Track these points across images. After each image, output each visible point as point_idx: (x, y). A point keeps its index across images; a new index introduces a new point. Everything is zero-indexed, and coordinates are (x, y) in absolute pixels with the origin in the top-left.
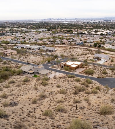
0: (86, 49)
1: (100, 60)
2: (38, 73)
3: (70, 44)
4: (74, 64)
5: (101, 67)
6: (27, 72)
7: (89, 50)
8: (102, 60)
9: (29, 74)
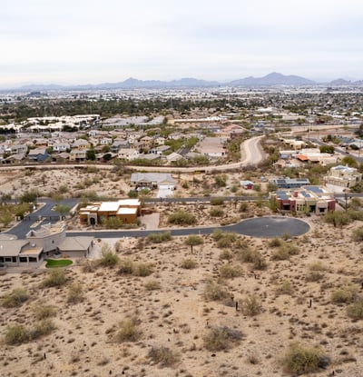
0: (76, 168)
1: (155, 187)
2: (57, 252)
3: (8, 162)
4: (121, 207)
5: (184, 204)
6: (14, 259)
7: (93, 171)
8: (160, 187)
9: (28, 263)
